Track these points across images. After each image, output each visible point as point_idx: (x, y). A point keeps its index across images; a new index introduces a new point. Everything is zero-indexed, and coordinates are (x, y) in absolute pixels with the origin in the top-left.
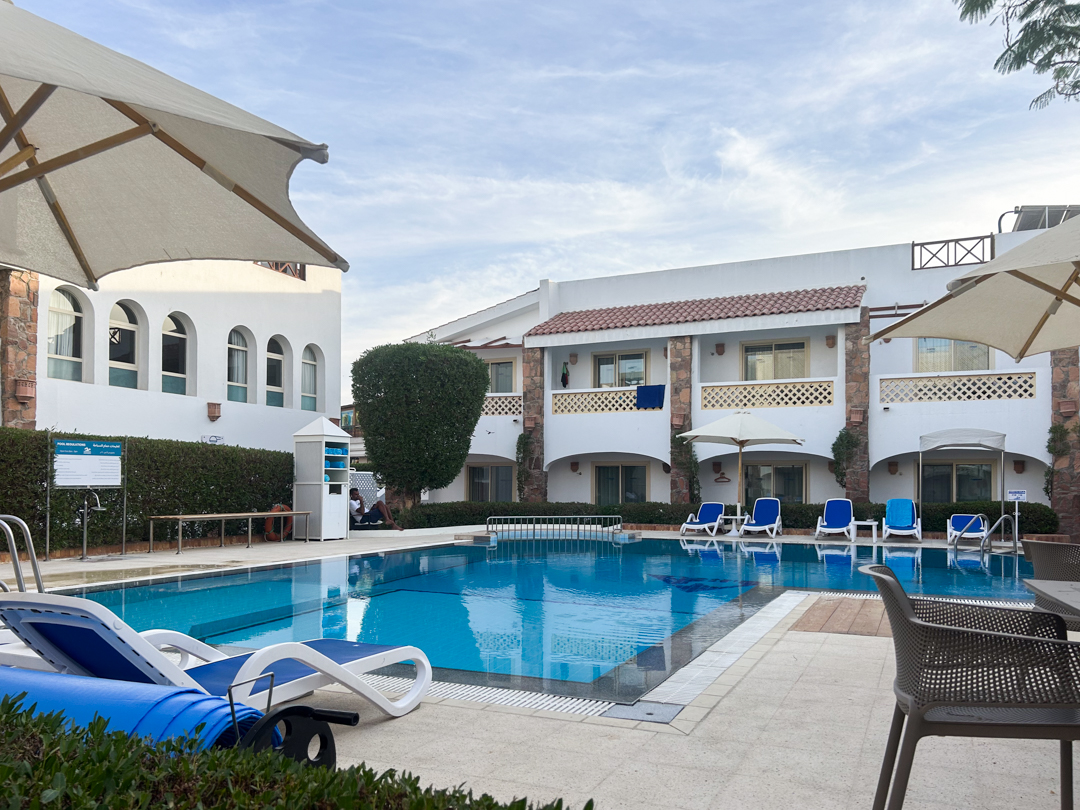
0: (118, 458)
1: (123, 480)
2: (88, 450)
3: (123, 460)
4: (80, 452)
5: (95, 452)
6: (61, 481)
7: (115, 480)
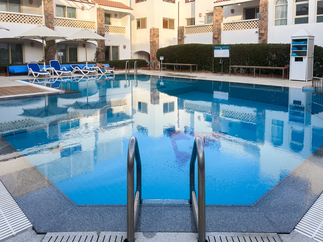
0: (228, 50)
1: (230, 55)
2: (221, 48)
3: (229, 50)
4: (220, 49)
5: (223, 49)
6: (215, 56)
7: (228, 56)
